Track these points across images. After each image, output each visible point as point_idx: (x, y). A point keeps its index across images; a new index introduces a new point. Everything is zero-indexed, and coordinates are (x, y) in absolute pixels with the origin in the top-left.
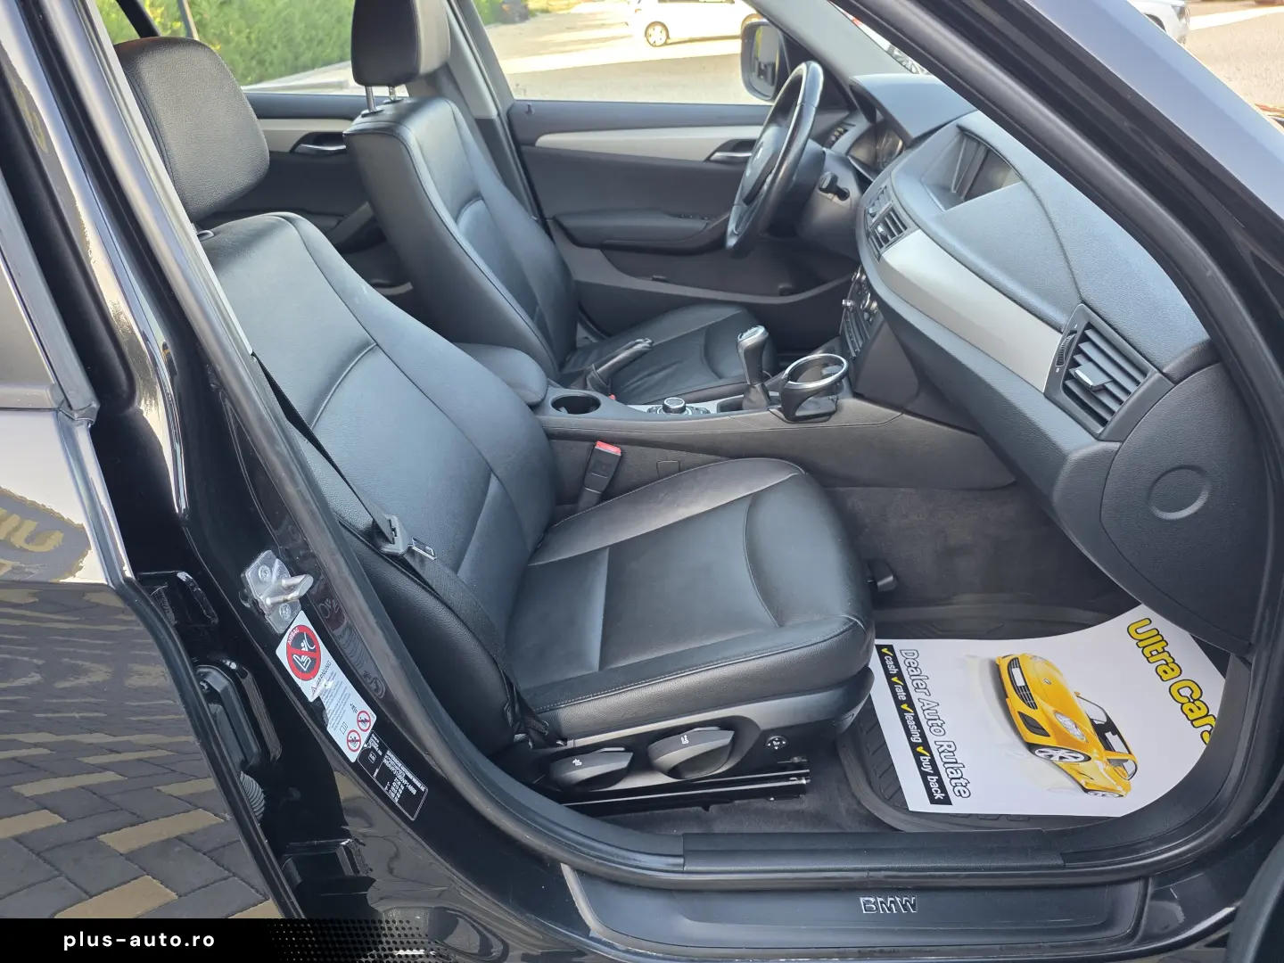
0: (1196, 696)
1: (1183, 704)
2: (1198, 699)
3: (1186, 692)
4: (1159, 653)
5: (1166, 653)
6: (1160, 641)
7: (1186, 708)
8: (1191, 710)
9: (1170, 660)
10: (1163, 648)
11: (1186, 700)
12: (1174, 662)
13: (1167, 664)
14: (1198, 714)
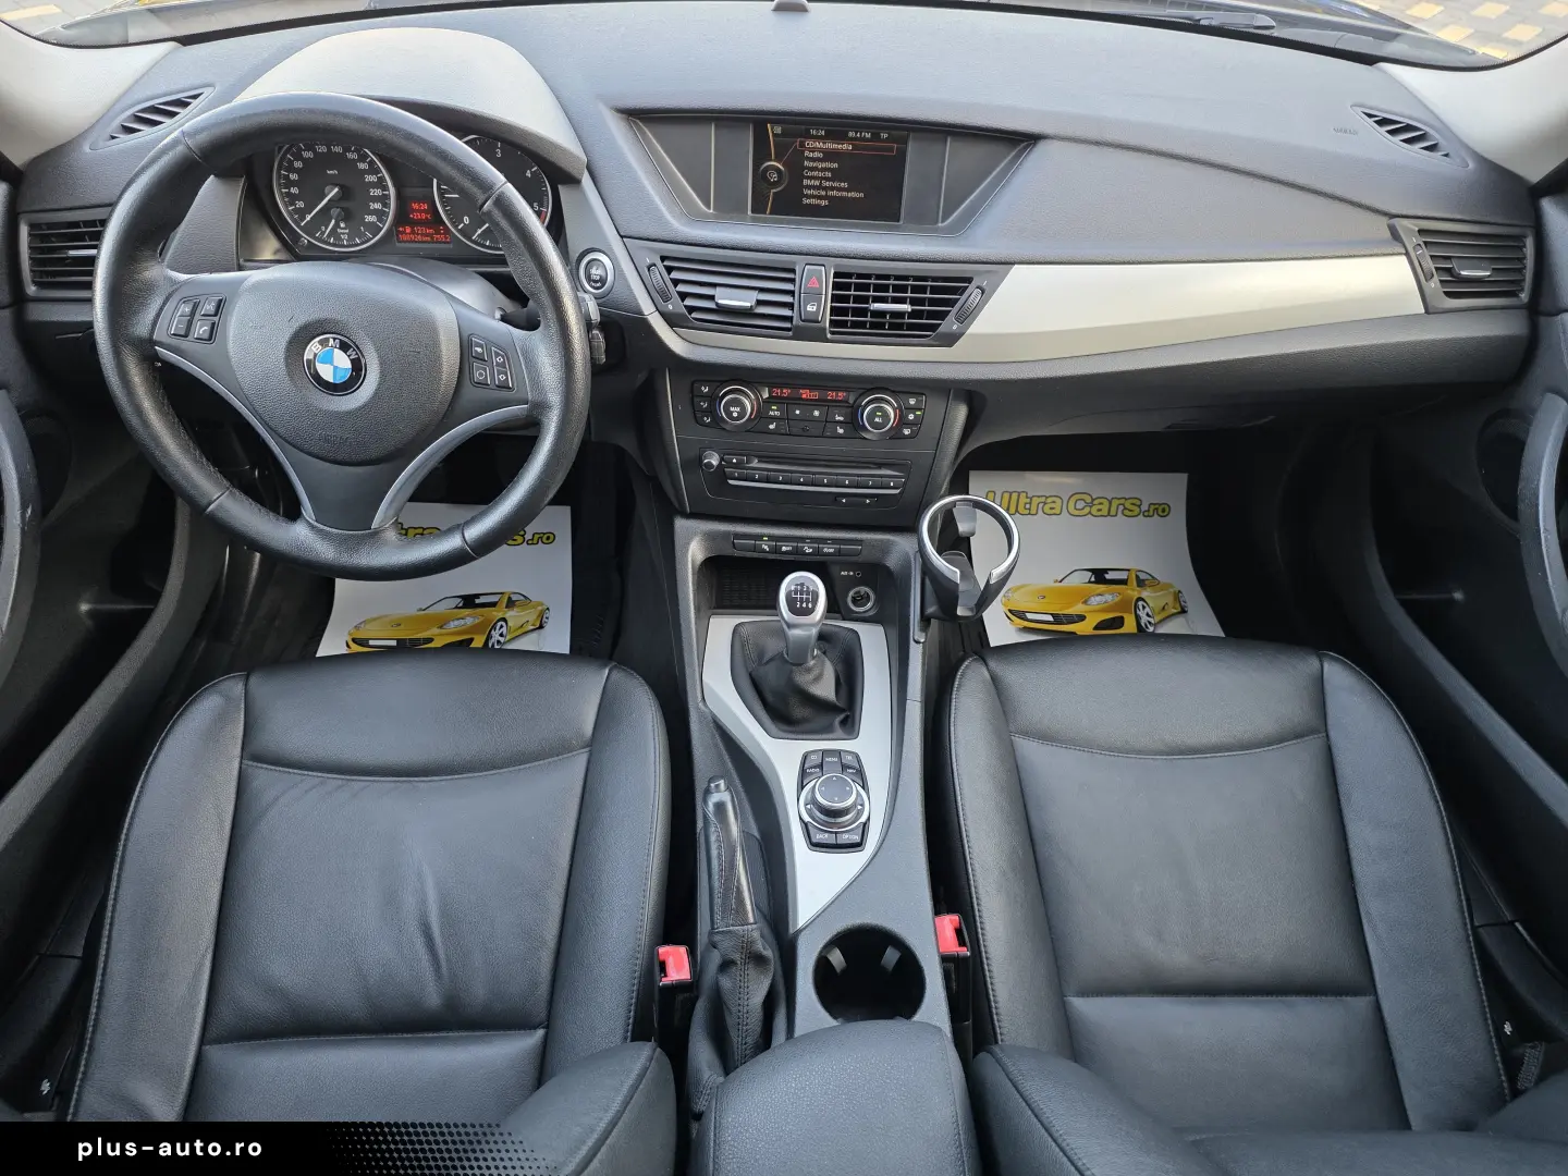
0: (1089, 500)
1: (1090, 513)
2: (1093, 500)
3: (1080, 505)
4: (1030, 503)
5: (1034, 499)
6: (1019, 496)
7: (1094, 511)
8: (1099, 510)
9: (1043, 499)
10: (1027, 497)
11: (1087, 510)
12: (1047, 497)
13: (1045, 503)
14: (1105, 508)
